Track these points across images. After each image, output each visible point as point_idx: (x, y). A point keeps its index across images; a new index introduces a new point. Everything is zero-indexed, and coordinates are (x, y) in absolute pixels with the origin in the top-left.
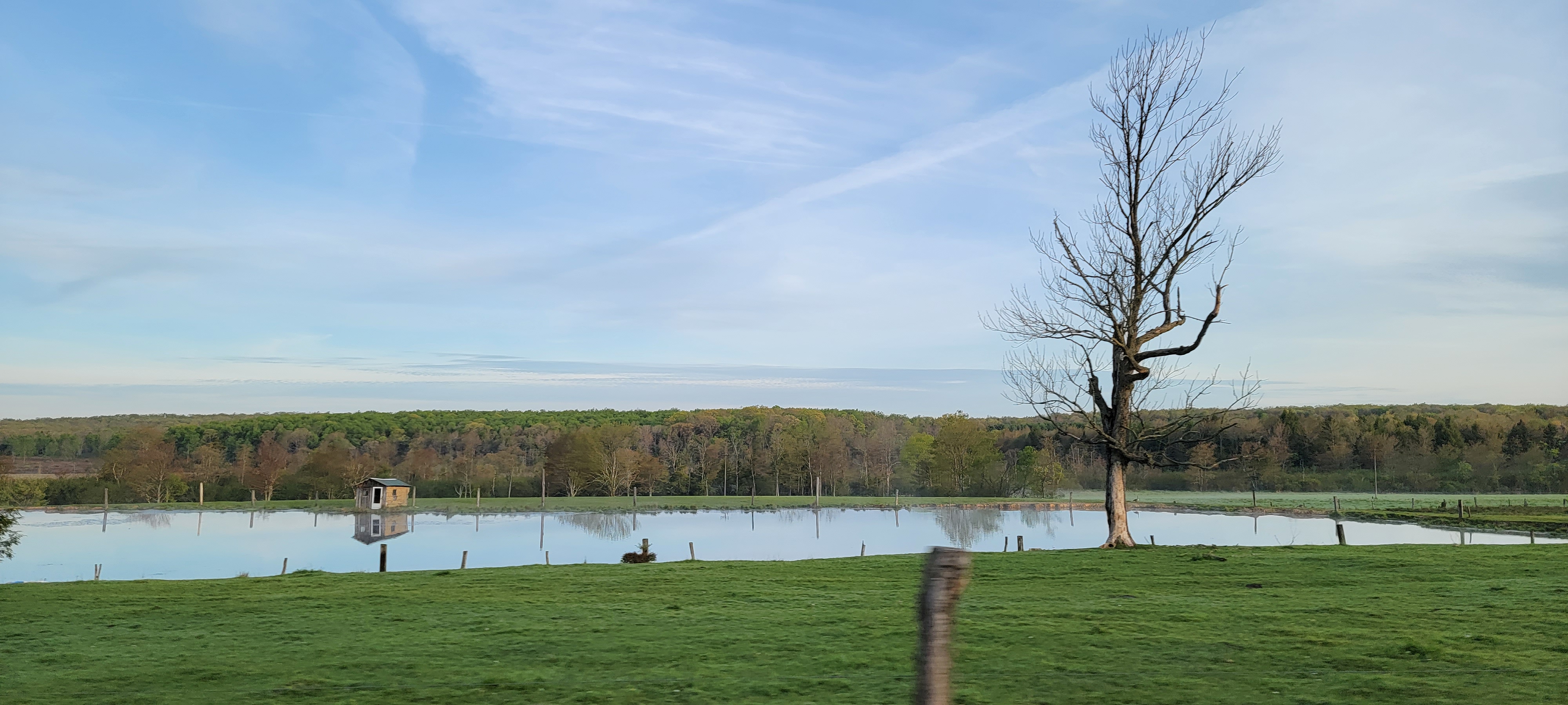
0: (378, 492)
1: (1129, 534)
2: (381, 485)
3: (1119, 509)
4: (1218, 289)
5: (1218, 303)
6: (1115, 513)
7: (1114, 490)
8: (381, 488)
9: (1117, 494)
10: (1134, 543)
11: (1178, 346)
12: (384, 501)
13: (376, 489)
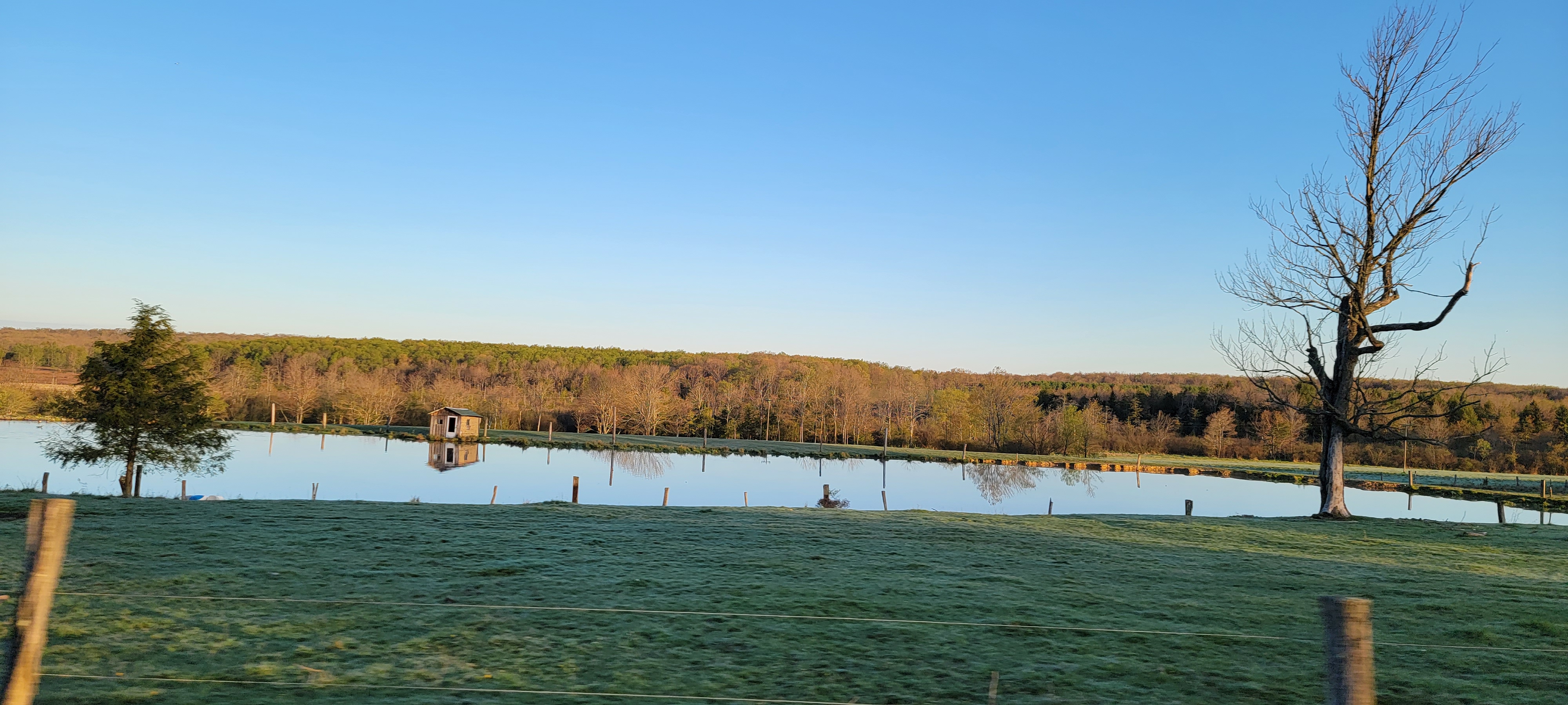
0: (452, 421)
1: (1345, 505)
2: (456, 414)
3: (1337, 480)
4: (1469, 267)
5: (1467, 279)
6: (1334, 484)
7: (1334, 460)
8: (456, 417)
9: (1336, 465)
10: (1349, 514)
11: (1417, 322)
12: (459, 430)
13: (451, 418)
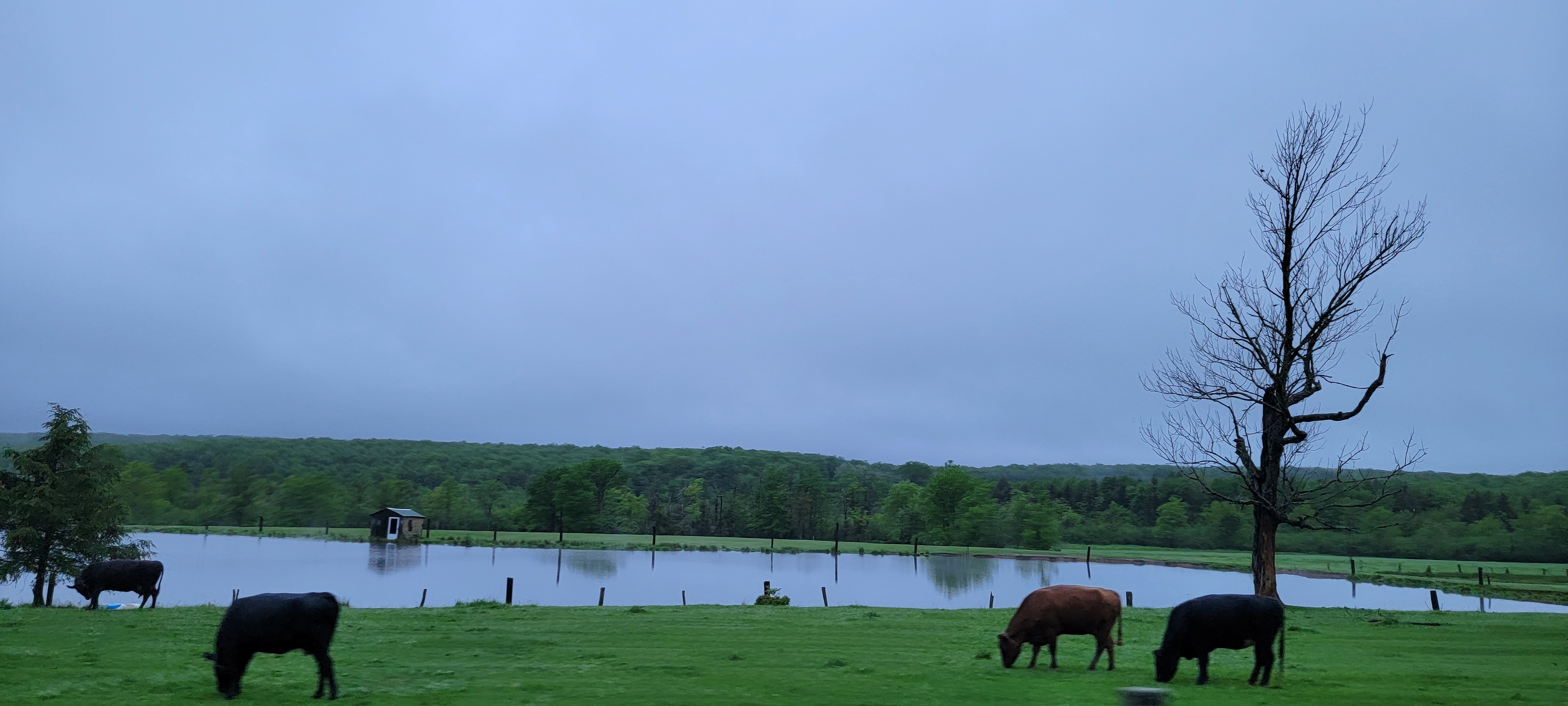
0: (394, 523)
2: (398, 515)
4: (1384, 357)
5: (1383, 372)
6: (1266, 574)
7: (1264, 550)
8: (398, 518)
9: (1267, 555)
11: (1337, 412)
12: (401, 531)
